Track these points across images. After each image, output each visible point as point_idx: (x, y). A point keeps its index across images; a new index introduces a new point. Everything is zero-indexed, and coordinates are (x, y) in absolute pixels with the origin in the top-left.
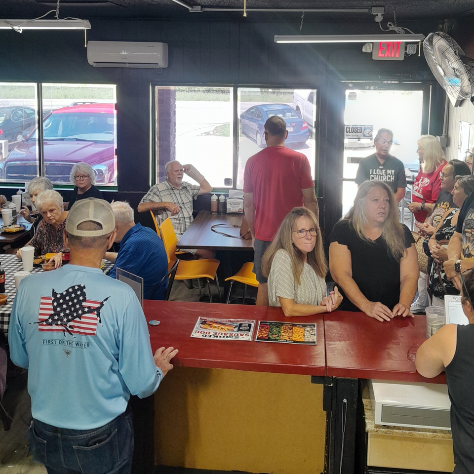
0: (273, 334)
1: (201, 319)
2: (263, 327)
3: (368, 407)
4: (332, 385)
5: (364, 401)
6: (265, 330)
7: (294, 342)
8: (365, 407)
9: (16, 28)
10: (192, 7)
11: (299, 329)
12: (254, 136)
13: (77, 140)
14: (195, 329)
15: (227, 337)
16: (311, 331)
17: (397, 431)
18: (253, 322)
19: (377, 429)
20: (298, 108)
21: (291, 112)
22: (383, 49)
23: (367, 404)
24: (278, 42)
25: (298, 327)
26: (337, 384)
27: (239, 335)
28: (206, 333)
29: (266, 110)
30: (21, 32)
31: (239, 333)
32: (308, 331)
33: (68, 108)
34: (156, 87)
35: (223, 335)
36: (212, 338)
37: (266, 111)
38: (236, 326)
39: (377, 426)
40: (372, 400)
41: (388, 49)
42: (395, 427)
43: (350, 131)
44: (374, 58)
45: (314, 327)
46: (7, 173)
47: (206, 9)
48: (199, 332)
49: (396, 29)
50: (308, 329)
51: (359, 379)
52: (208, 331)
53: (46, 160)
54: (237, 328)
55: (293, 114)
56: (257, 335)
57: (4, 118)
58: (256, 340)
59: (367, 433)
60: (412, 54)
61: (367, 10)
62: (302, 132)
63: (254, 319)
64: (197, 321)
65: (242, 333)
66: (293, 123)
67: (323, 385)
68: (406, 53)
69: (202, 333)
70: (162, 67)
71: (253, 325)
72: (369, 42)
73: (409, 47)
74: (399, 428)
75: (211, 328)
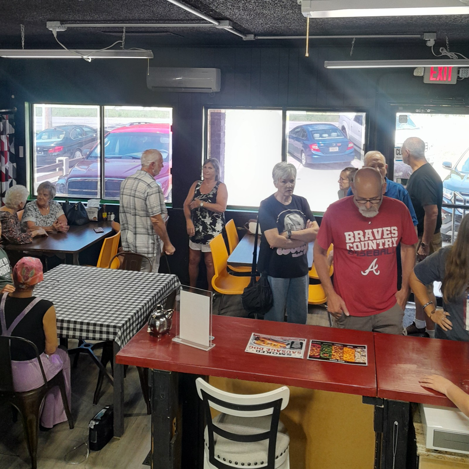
0: (324, 353)
1: (254, 335)
2: (314, 346)
3: (419, 431)
4: (383, 407)
5: (415, 425)
6: (316, 349)
7: (345, 361)
8: (416, 431)
9: (85, 57)
10: (246, 36)
11: (350, 349)
12: (299, 155)
13: (134, 158)
14: (249, 345)
15: (280, 354)
16: (362, 353)
17: (449, 456)
18: (304, 340)
19: (429, 453)
20: (343, 128)
21: (337, 132)
22: (435, 72)
23: (419, 428)
24: (328, 67)
25: (349, 348)
26: (388, 406)
27: (292, 353)
28: (260, 349)
29: (311, 129)
30: (90, 61)
31: (291, 351)
32: (359, 352)
33: (124, 128)
34: (209, 110)
35: (276, 351)
36: (265, 354)
37: (312, 131)
38: (288, 344)
39: (428, 450)
40: (424, 425)
41: (440, 74)
42: (446, 452)
43: (401, 153)
44: (426, 81)
45: (365, 348)
46: (69, 188)
47: (259, 38)
48: (253, 347)
49: (449, 54)
50: (359, 350)
51: (410, 402)
52: (262, 347)
53: (106, 177)
54: (289, 346)
55: (339, 134)
56: (309, 353)
57: (64, 135)
58: (308, 358)
59: (418, 457)
60: (465, 78)
61: (419, 36)
62: (348, 152)
63: (305, 338)
64: (250, 336)
65: (294, 351)
66: (338, 143)
67: (373, 406)
68: (458, 76)
69: (256, 348)
70: (214, 91)
71: (305, 343)
72: (420, 67)
73: (462, 71)
74: (451, 454)
75: (264, 344)
